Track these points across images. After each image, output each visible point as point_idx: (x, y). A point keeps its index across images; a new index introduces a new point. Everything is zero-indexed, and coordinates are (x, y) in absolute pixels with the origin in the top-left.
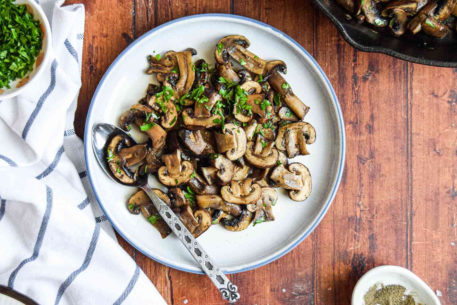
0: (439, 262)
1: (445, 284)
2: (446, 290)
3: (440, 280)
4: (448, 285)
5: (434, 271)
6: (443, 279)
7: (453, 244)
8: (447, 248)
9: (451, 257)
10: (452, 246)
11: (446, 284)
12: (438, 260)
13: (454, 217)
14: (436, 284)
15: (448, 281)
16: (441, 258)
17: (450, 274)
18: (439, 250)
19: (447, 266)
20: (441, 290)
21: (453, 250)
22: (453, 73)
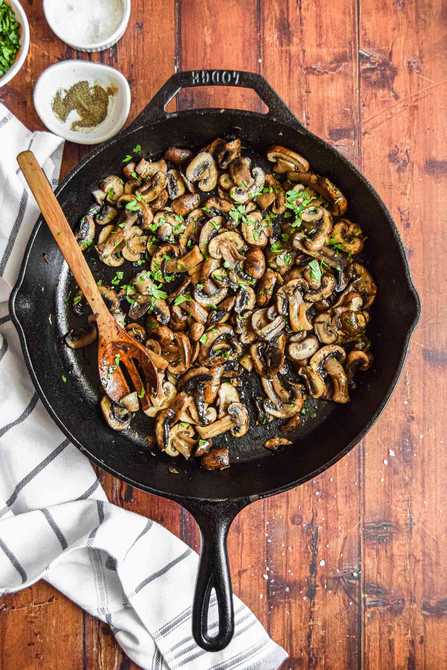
0: (391, 421)
1: (397, 444)
2: (399, 449)
3: (393, 439)
4: (401, 445)
5: (387, 431)
6: (396, 438)
7: (406, 403)
8: (399, 407)
9: (404, 416)
10: (405, 405)
11: (399, 443)
12: (391, 419)
13: (407, 375)
14: (388, 444)
15: (401, 441)
16: (394, 417)
17: (403, 433)
18: (392, 409)
19: (400, 425)
20: (394, 450)
21: (406, 409)
22: (404, 228)
